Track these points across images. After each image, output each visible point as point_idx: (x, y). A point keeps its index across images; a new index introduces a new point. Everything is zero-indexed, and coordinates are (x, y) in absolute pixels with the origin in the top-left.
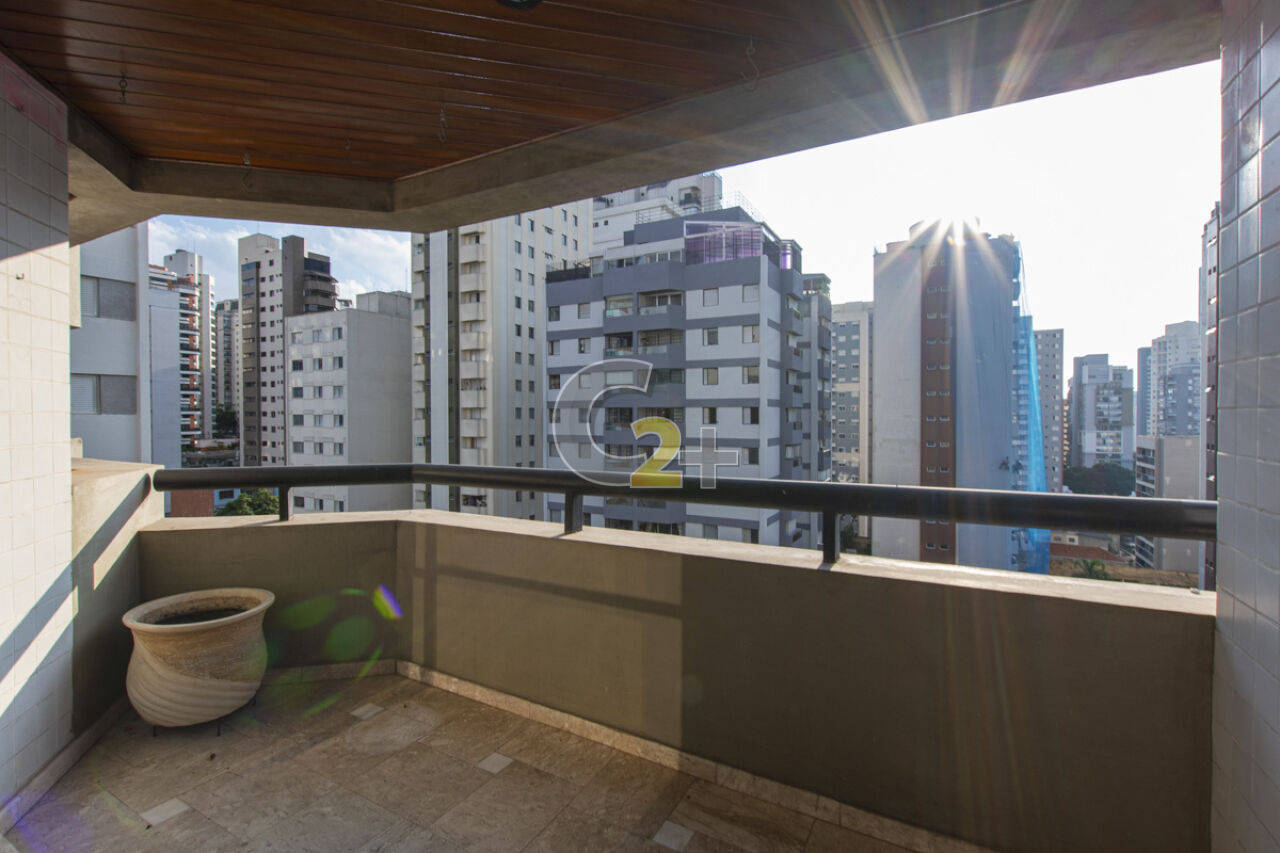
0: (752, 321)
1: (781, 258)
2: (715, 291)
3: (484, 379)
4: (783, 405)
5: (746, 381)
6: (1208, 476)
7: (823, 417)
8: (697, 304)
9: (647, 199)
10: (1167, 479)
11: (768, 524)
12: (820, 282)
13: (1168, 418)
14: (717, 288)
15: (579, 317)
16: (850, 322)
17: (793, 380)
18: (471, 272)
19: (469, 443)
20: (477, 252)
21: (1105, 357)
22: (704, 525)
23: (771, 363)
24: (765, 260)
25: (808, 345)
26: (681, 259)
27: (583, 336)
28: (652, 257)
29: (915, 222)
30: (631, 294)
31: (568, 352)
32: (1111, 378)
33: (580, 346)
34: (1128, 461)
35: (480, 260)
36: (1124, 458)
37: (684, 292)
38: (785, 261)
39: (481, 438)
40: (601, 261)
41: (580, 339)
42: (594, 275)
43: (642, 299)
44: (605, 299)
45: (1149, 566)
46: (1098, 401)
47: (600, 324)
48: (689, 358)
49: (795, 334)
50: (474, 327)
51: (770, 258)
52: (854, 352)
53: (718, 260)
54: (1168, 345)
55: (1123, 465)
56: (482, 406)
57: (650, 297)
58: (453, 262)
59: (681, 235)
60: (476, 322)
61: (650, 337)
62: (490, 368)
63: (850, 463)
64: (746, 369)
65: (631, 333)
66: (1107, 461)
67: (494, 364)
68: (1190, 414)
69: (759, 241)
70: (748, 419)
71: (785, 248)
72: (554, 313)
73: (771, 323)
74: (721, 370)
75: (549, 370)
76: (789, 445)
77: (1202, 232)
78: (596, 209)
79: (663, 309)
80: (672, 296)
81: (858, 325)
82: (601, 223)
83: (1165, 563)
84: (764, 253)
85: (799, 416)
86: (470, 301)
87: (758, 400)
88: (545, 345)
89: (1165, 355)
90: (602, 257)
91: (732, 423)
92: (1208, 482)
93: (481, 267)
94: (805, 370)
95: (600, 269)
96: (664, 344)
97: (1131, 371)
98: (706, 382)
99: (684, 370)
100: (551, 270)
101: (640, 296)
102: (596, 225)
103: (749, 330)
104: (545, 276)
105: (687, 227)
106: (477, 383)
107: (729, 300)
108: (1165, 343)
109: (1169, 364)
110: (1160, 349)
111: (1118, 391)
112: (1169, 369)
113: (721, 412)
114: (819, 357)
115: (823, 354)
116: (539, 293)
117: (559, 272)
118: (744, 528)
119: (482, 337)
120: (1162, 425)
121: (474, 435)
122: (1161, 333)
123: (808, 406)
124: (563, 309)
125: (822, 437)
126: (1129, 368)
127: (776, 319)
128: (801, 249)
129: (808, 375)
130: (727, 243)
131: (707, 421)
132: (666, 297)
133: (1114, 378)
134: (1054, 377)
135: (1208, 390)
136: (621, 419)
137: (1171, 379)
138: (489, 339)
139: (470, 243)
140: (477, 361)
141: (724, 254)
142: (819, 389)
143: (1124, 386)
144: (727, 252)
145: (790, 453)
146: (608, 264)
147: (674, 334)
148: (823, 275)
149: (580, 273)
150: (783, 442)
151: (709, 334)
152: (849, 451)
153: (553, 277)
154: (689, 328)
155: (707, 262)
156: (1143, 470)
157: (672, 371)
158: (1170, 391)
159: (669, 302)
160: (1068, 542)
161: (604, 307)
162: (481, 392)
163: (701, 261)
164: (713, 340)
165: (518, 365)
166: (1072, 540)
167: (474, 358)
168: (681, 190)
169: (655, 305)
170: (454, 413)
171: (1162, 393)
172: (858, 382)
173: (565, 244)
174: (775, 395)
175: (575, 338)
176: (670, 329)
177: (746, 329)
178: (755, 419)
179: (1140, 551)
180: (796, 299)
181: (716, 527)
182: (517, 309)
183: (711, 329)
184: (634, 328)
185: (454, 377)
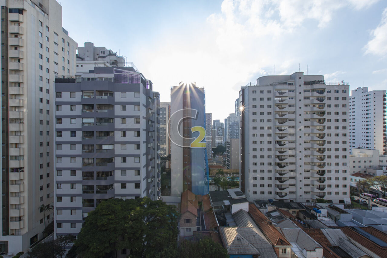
0: (137, 104)
1: (147, 85)
2: (125, 93)
3: (23, 119)
4: (147, 130)
5: (136, 123)
6: (241, 147)
7: (158, 134)
8: (118, 97)
9: (98, 60)
10: (232, 148)
11: (143, 168)
12: (157, 95)
13: (231, 135)
14: (126, 92)
15: (70, 97)
16: (163, 108)
17: (150, 123)
18: (15, 74)
19: (14, 146)
20: (19, 66)
21: (219, 120)
22: (122, 170)
23: (144, 118)
24: (142, 85)
25: (154, 113)
26: (113, 81)
27: (72, 105)
28: (102, 79)
29: (181, 82)
30: (93, 91)
31: (65, 110)
32: (220, 125)
33: (71, 108)
34: (223, 145)
35: (21, 69)
36: (223, 144)
37: (114, 92)
38: (148, 86)
39: (20, 143)
40: (80, 78)
41: (71, 106)
42: (77, 82)
43: (98, 93)
44: (82, 91)
45: (229, 169)
46: (218, 131)
47: (80, 101)
48: (116, 114)
49: (151, 109)
50: (17, 97)
51: (143, 85)
52: (165, 116)
53: (126, 83)
54: (230, 118)
55: (223, 146)
56: (22, 130)
57: (101, 93)
58: (5, 68)
59: (113, 73)
60: (19, 95)
61: (101, 106)
62: (26, 115)
63: (164, 147)
64: (136, 119)
65: (93, 104)
66: (220, 145)
67: (28, 113)
68: (234, 134)
69: (140, 79)
70: (136, 135)
71: (147, 82)
72: (59, 94)
73: (143, 105)
74: (127, 119)
75: (56, 116)
76: (150, 143)
77: (239, 93)
78: (77, 60)
79: (106, 97)
80: (109, 93)
81: (165, 109)
82: (80, 66)
83: (232, 168)
84: (141, 83)
85: (152, 134)
86: (15, 86)
87: (140, 129)
88: (54, 107)
89: (230, 121)
90: (81, 76)
91: (131, 136)
92: (241, 149)
93: (21, 72)
94: (153, 120)
95: (80, 80)
96: (106, 109)
98: (122, 123)
99: (114, 118)
100: (57, 78)
101: (97, 92)
102: (78, 66)
103: (136, 107)
104: (54, 81)
105: (115, 70)
106: (19, 121)
107: (130, 96)
111: (222, 128)
112: (230, 124)
113: (127, 133)
114: (157, 117)
115: (158, 116)
116: (52, 87)
117: (61, 79)
118: (135, 170)
119: (21, 101)
120: (229, 136)
121: (18, 142)
122: (229, 115)
123: (154, 131)
124: (63, 93)
125: (158, 140)
126: (223, 123)
127: (145, 104)
128: (152, 84)
129: (154, 122)
130: (129, 78)
131: (122, 136)
132: (107, 93)
134: (210, 125)
135: (241, 128)
136: (89, 135)
137: (231, 126)
138: (26, 102)
139: (15, 62)
140: (19, 112)
141: (128, 81)
142: (157, 126)
144: (129, 81)
145: (149, 145)
146: (83, 79)
147: (110, 106)
148: (158, 92)
149: (70, 81)
150: (147, 142)
151: (123, 107)
152: (163, 144)
153: (58, 81)
154: (116, 105)
155: (122, 83)
156: (228, 146)
157: (109, 119)
159: (108, 95)
160: (214, 165)
161: (82, 95)
162: (21, 125)
163: (120, 82)
164: (124, 109)
165: (41, 114)
166: (215, 164)
167: (17, 110)
168: (110, 60)
169: (103, 96)
170: (5, 134)
171: (229, 129)
172: (166, 125)
173: (64, 70)
174: (145, 127)
175: (69, 105)
176: (109, 104)
177: (136, 106)
178: (139, 135)
179: (227, 165)
180: (151, 98)
181: (126, 171)
182: (41, 92)
183: (124, 106)
184: (95, 103)
185: (5, 117)
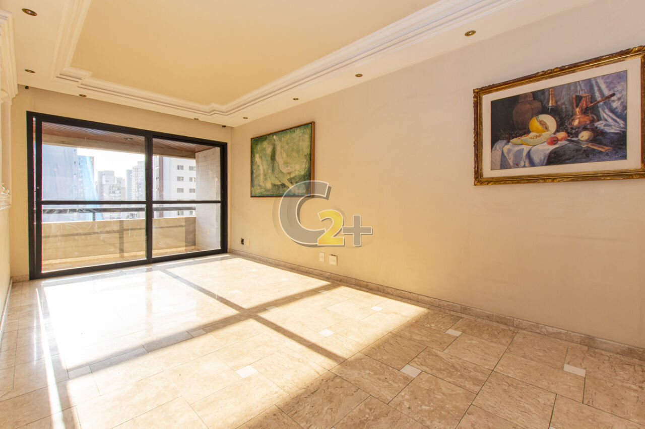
21: (113, 172)
32: (116, 183)
46: (110, 193)
89: (138, 174)
97: (124, 180)
108: (138, 169)
109: (139, 178)
110: (136, 171)
111: (119, 188)
122: (136, 164)
126: (123, 178)
133: (117, 182)
143: (121, 187)
158: (140, 189)
171: (137, 190)
